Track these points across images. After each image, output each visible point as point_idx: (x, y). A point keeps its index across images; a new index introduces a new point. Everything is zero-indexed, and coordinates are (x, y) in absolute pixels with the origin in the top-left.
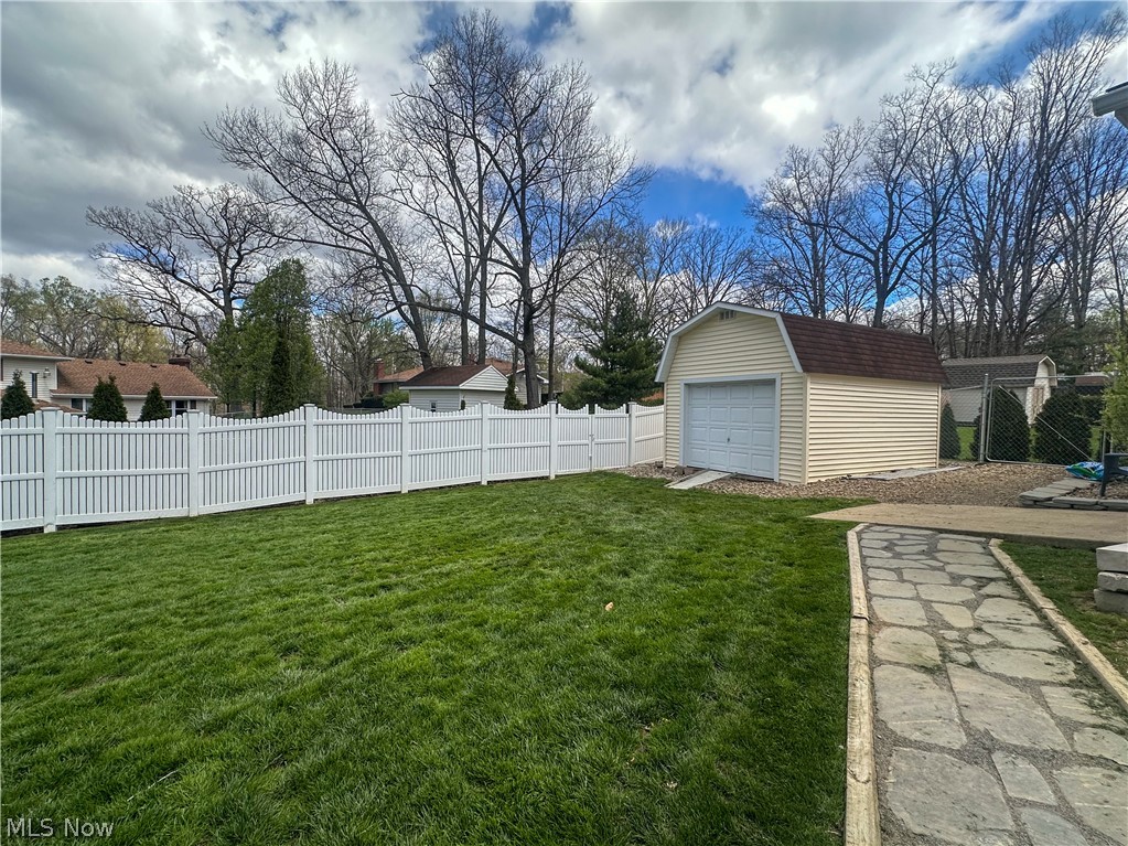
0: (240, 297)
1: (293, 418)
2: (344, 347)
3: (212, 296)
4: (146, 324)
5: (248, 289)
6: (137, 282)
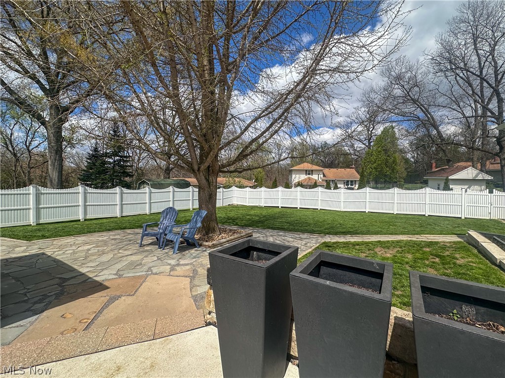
0: (373, 141)
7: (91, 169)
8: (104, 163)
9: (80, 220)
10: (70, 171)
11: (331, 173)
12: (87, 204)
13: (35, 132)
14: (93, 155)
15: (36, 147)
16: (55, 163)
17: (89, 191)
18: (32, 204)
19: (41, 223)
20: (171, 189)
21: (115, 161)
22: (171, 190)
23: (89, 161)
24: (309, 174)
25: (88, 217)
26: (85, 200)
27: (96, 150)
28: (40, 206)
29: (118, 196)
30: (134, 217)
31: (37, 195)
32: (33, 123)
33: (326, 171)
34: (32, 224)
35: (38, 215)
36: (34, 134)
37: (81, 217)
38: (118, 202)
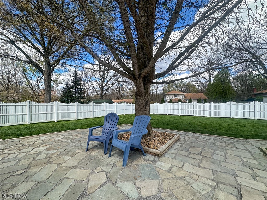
0: (213, 78)
1: (228, 103)
2: (242, 84)
3: (207, 78)
4: (195, 86)
5: (214, 76)
6: (193, 79)
7: (65, 95)
8: (71, 92)
9: (54, 122)
10: (56, 97)
11: (189, 95)
12: (59, 112)
13: (41, 79)
14: (66, 88)
15: (41, 86)
16: (47, 92)
17: (60, 104)
18: (27, 112)
19: (33, 123)
20: (105, 103)
21: (76, 91)
22: (105, 105)
23: (64, 91)
24: (176, 96)
25: (59, 120)
26: (58, 110)
27: (67, 86)
28: (32, 113)
29: (76, 108)
30: (85, 120)
31: (31, 106)
32: (40, 74)
33: (186, 94)
34: (27, 123)
35: (31, 119)
36: (41, 80)
37: (55, 120)
38: (76, 111)
